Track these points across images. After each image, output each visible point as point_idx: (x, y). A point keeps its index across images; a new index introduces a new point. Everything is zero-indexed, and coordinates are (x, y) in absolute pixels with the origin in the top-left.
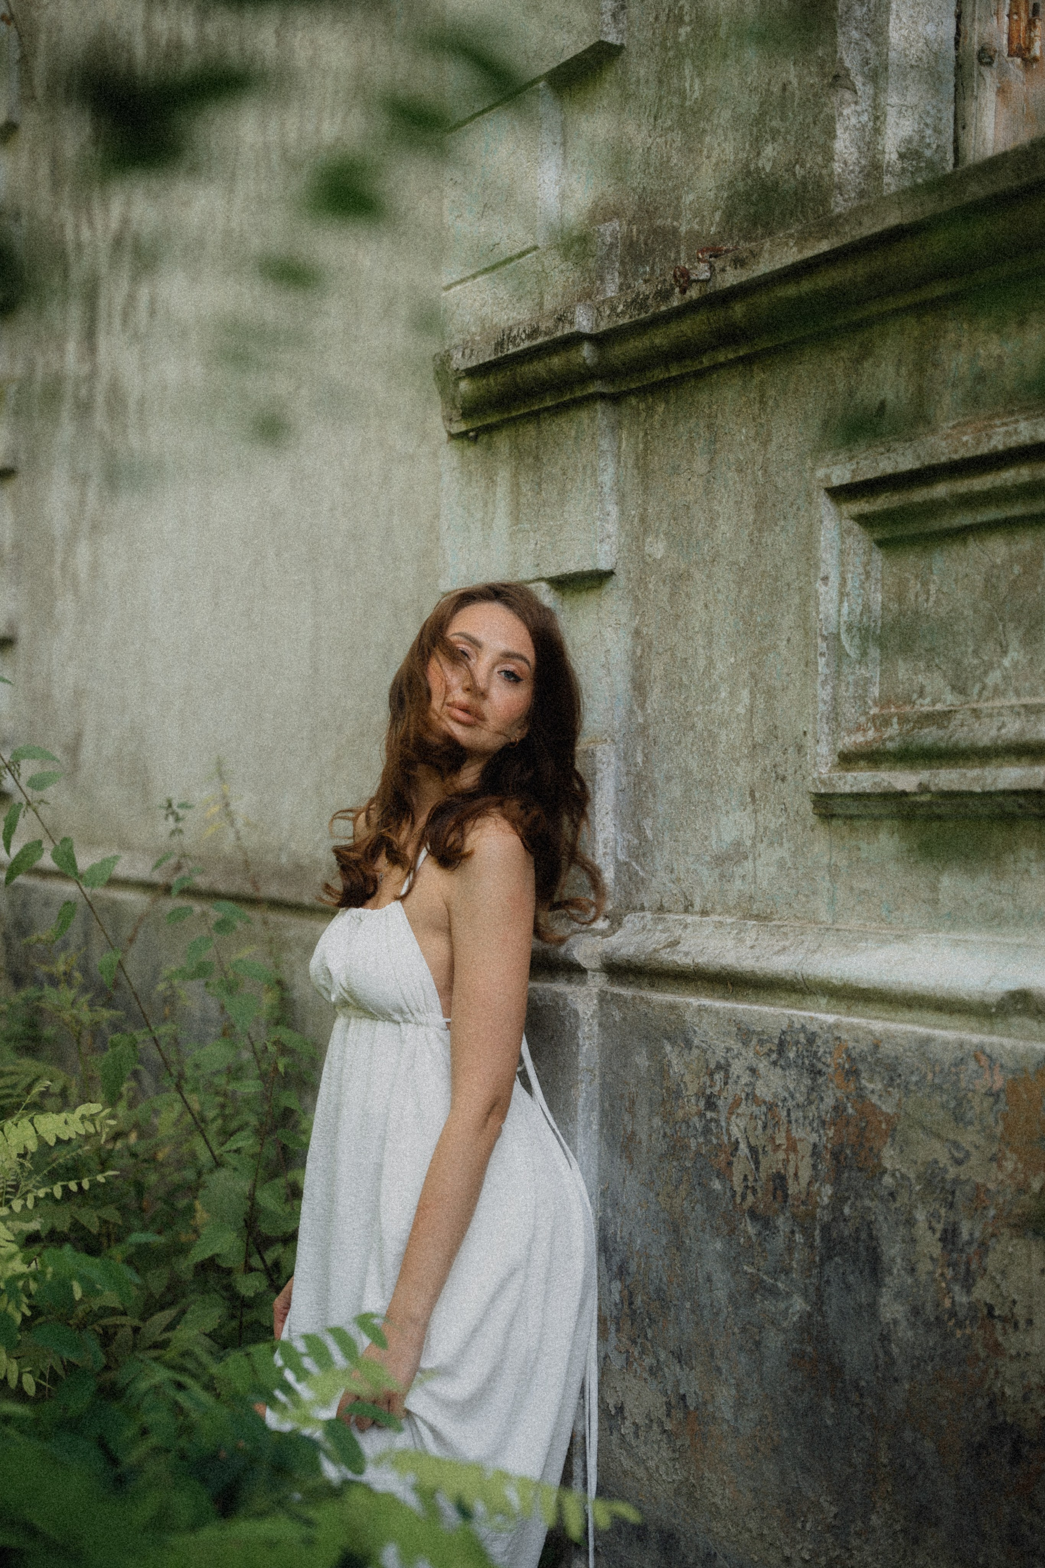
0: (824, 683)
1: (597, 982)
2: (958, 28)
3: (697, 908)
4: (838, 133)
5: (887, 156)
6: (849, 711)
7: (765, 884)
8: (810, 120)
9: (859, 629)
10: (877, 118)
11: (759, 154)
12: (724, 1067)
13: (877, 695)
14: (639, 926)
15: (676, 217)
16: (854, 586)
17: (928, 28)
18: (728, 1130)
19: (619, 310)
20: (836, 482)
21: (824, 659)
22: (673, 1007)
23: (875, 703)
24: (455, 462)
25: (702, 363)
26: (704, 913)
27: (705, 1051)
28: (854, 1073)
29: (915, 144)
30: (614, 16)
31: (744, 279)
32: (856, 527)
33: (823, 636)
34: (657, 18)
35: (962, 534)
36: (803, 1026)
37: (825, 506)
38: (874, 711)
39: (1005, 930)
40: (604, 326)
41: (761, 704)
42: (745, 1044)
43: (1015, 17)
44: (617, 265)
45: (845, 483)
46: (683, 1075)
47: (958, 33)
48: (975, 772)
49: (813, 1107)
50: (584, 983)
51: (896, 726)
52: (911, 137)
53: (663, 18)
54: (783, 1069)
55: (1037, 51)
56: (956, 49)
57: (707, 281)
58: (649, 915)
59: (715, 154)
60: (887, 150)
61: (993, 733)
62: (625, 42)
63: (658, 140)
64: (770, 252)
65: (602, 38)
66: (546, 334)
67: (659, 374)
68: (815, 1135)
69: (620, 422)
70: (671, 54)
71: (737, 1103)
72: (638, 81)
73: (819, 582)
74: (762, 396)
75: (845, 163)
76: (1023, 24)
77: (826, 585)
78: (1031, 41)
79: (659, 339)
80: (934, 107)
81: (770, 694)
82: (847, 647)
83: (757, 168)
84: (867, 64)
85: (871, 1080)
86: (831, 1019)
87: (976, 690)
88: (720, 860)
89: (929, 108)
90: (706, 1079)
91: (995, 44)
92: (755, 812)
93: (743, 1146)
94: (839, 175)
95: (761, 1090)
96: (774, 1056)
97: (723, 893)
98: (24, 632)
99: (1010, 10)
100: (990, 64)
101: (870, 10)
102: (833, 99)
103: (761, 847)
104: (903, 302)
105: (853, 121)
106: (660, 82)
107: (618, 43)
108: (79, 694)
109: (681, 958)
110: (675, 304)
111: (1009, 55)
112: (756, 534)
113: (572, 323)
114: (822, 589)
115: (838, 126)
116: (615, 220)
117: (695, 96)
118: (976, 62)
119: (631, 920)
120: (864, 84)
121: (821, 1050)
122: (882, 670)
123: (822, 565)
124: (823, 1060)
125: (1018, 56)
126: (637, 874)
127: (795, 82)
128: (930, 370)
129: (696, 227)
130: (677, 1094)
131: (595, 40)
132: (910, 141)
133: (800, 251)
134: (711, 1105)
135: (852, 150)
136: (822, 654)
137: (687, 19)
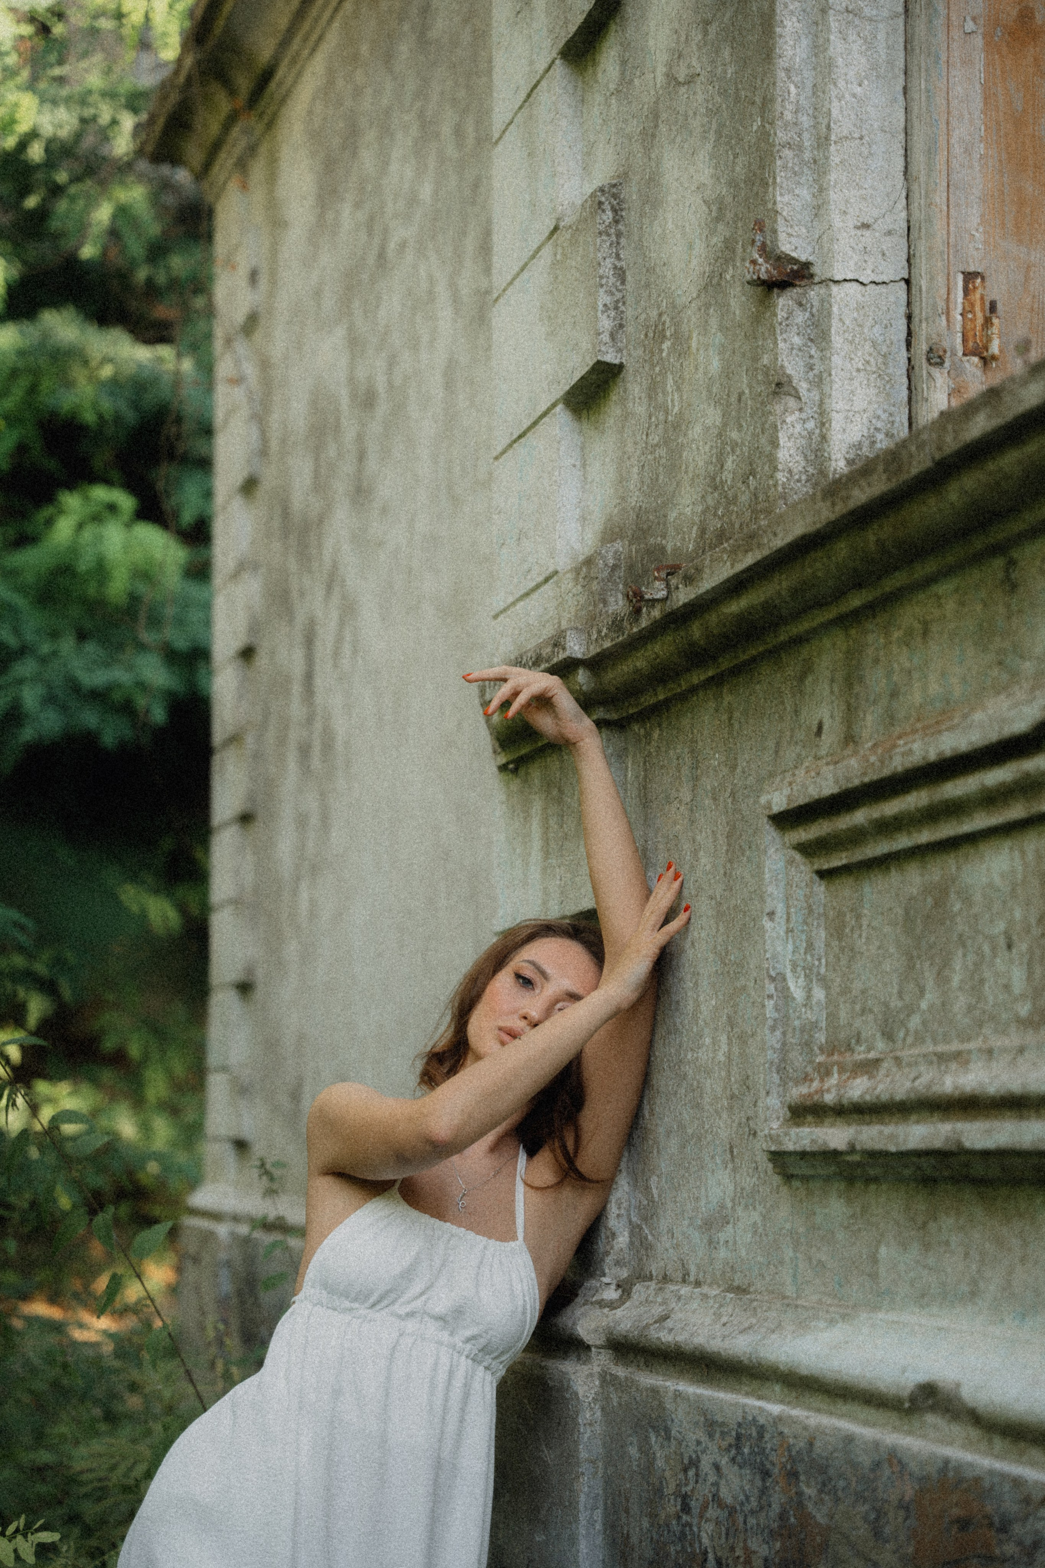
0: (773, 1029)
1: (601, 1361)
2: (908, 327)
3: (692, 1279)
4: (781, 443)
5: (833, 464)
6: (797, 1059)
7: (743, 1253)
8: (759, 430)
9: (804, 968)
10: (823, 424)
11: (722, 466)
12: (694, 1463)
13: (823, 1041)
14: (643, 1298)
15: (664, 536)
16: (797, 922)
17: (875, 330)
18: (699, 1536)
19: (603, 634)
20: (776, 809)
21: (772, 1002)
22: (654, 1391)
23: (821, 1049)
24: (503, 797)
25: (680, 685)
26: (698, 1284)
27: (680, 1444)
28: (793, 1475)
29: (864, 449)
30: (612, 336)
31: (693, 596)
32: (798, 857)
33: (770, 977)
34: (646, 335)
35: (882, 863)
36: (754, 1419)
37: (769, 834)
38: (820, 1059)
39: (935, 1310)
40: (594, 650)
41: (736, 1050)
42: (711, 1436)
43: (970, 316)
44: (621, 586)
45: (782, 809)
46: (664, 1470)
47: (909, 334)
48: (888, 1130)
49: (764, 1514)
50: (588, 1361)
51: (836, 1075)
52: (860, 443)
53: (651, 335)
54: (741, 1467)
55: (995, 348)
56: (908, 350)
57: (664, 600)
58: (653, 1285)
59: (691, 468)
60: (833, 457)
61: (908, 1084)
62: (624, 361)
63: (649, 457)
64: (711, 567)
65: (599, 358)
66: (547, 661)
67: (648, 700)
68: (765, 1546)
69: (626, 749)
70: (657, 369)
71: (705, 1507)
72: (634, 398)
73: (766, 918)
74: (730, 719)
75: (790, 471)
76: (980, 320)
77: (772, 920)
78: (989, 340)
79: (639, 662)
80: (885, 411)
81: (743, 1039)
82: (792, 988)
83: (721, 481)
84: (812, 369)
85: (808, 1486)
86: (776, 1409)
87: (901, 1034)
88: (708, 1225)
89: (880, 412)
90: (681, 1476)
91: (946, 344)
92: (735, 1170)
93: (711, 1556)
94: (784, 484)
95: (725, 1493)
96: (733, 1452)
97: (712, 1261)
98: (260, 975)
99: (964, 309)
100: (941, 364)
101: (813, 316)
102: (777, 407)
103: (740, 1211)
104: (831, 613)
105: (798, 428)
106: (650, 397)
107: (617, 362)
108: (301, 1037)
109: (665, 1337)
110: (643, 625)
111: (965, 354)
112: (728, 865)
113: (564, 649)
114: (767, 924)
115: (780, 435)
116: (619, 541)
117: (675, 411)
118: (924, 361)
119: (639, 1291)
120: (809, 390)
121: (769, 1446)
122: (827, 1013)
123: (769, 900)
124: (770, 1458)
125: (974, 355)
126: (646, 1239)
127: (747, 391)
128: (857, 689)
129: (679, 544)
130: (658, 1492)
131: (595, 360)
132: (859, 446)
133: (732, 566)
134: (686, 1508)
135: (798, 458)
136: (770, 997)
137: (668, 334)
